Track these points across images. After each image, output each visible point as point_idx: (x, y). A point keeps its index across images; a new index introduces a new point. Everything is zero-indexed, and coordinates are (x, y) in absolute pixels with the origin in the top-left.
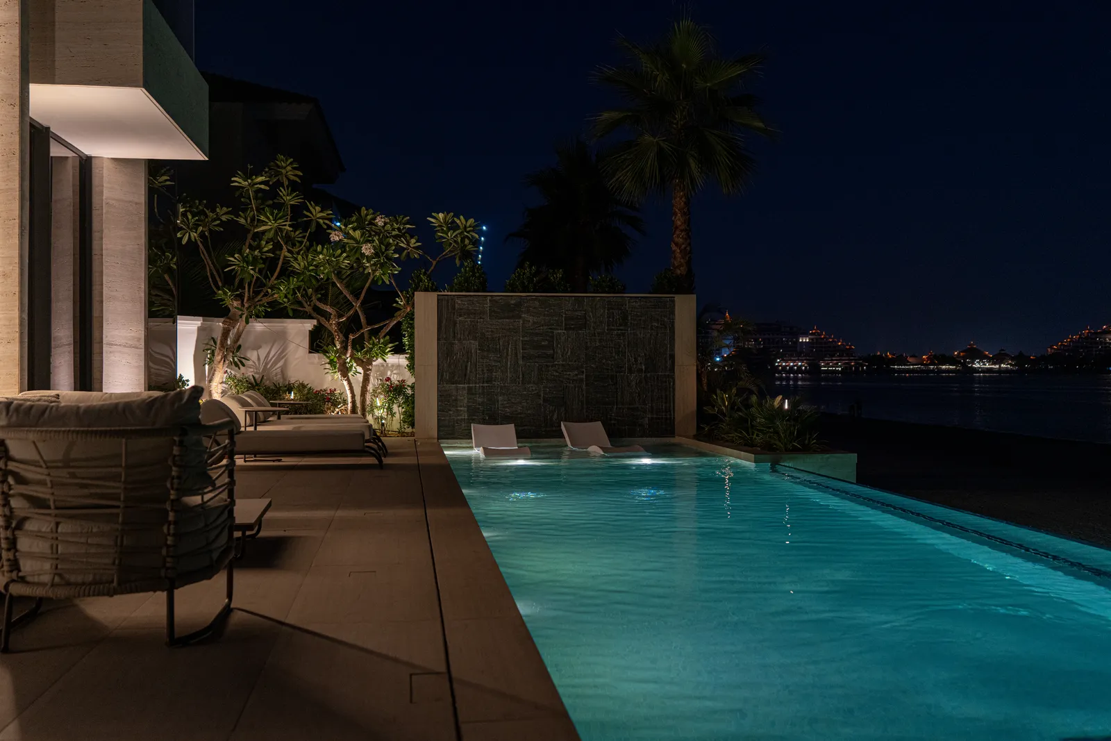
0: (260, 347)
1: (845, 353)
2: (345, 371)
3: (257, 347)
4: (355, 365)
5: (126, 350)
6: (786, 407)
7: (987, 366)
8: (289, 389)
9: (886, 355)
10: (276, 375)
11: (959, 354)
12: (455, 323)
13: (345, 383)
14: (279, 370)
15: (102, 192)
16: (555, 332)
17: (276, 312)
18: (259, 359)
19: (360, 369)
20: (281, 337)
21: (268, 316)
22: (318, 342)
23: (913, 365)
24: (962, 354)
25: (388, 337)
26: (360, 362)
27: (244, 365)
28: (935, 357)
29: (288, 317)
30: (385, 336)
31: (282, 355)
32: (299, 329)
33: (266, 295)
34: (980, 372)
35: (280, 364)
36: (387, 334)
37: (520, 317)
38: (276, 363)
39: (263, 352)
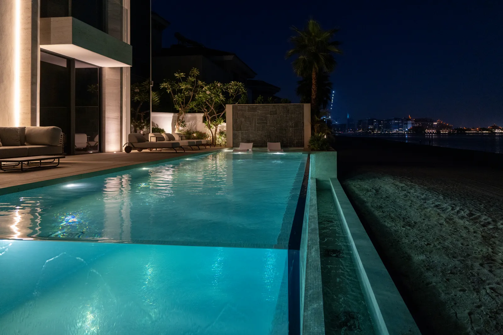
0: (190, 121)
1: (448, 127)
2: (210, 127)
3: (189, 121)
4: (213, 126)
5: (114, 119)
6: (325, 137)
7: (500, 131)
8: (194, 133)
9: (464, 128)
10: (194, 129)
11: (490, 127)
12: (238, 113)
13: (210, 131)
14: (195, 128)
15: (105, 77)
16: (267, 115)
17: (192, 111)
18: (189, 125)
19: (215, 127)
20: (195, 118)
21: (189, 112)
22: (204, 120)
23: (473, 131)
24: (491, 128)
25: (222, 118)
26: (215, 125)
27: (185, 126)
28: (481, 129)
29: (196, 113)
30: (221, 118)
31: (195, 124)
32: (200, 116)
33: (188, 106)
34: (497, 133)
35: (195, 126)
36: (221, 117)
37: (257, 111)
38: (194, 126)
39: (190, 123)
